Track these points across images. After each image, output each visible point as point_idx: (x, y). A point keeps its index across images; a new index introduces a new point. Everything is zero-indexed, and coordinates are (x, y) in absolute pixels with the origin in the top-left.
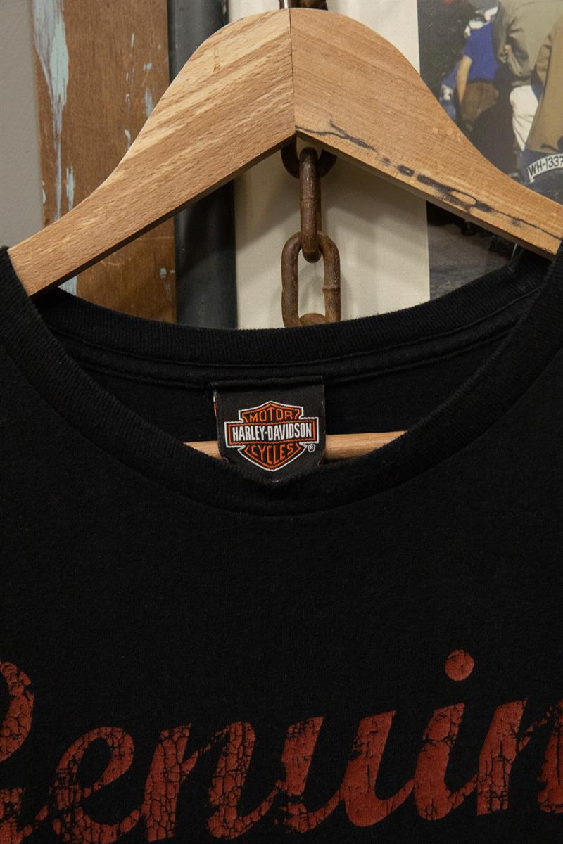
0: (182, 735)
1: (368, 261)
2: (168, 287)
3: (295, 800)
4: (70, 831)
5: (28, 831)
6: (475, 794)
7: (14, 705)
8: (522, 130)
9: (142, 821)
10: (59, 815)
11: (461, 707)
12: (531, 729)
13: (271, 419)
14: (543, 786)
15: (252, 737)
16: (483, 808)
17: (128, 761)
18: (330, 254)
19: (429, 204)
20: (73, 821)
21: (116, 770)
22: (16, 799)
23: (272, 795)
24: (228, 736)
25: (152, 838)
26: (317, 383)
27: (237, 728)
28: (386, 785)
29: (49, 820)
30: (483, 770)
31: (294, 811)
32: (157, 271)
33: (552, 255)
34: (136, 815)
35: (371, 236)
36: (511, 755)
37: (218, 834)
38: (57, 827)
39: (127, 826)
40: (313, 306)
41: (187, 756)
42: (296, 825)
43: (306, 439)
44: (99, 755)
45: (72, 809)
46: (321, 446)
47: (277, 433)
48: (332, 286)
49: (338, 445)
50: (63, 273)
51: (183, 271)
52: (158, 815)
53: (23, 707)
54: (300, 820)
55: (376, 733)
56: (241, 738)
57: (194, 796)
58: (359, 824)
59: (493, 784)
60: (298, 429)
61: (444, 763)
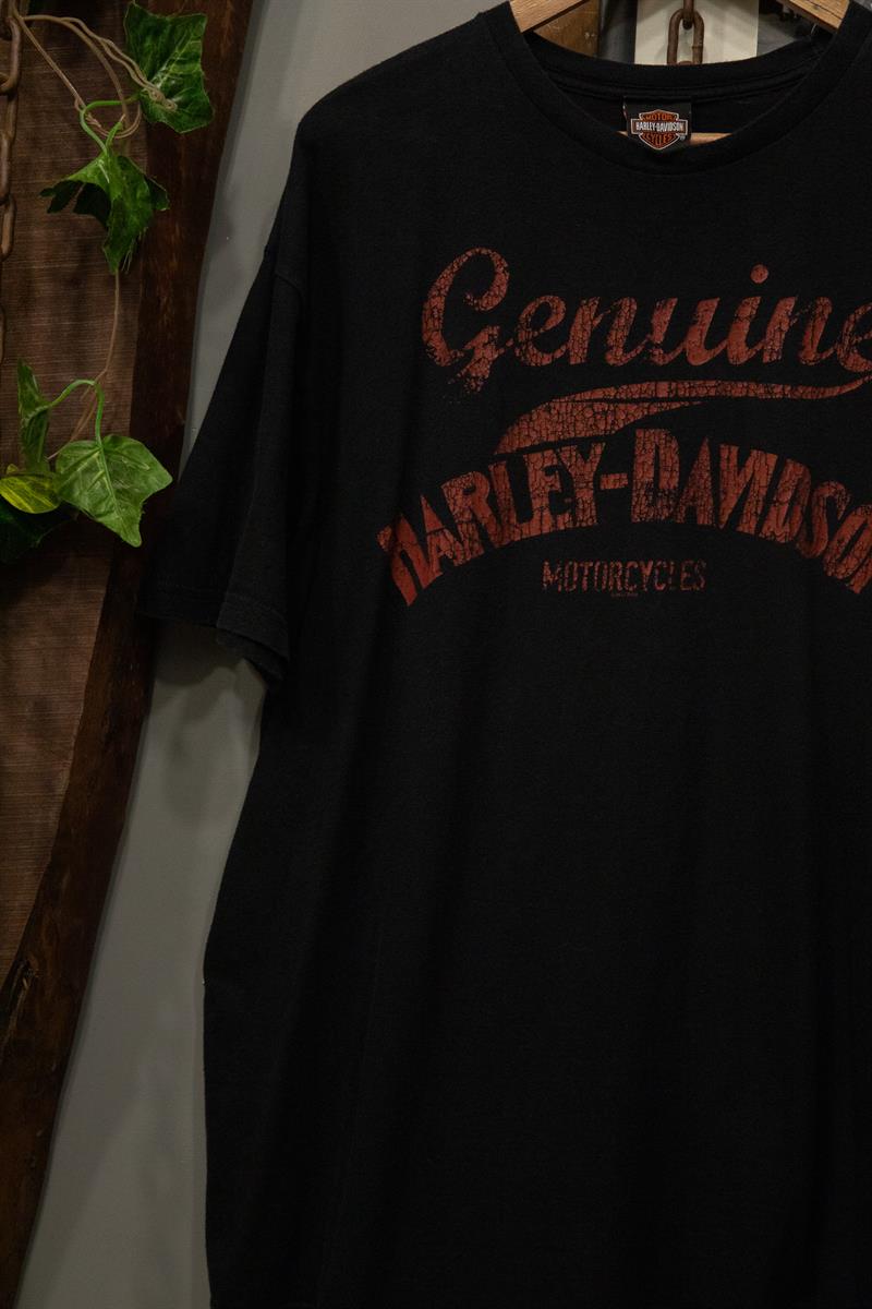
0: (594, 303)
2: (589, 45)
3: (657, 346)
4: (524, 355)
5: (502, 351)
7: (497, 277)
9: (568, 351)
10: (519, 345)
11: (759, 298)
12: (798, 314)
13: (658, 120)
14: (803, 348)
16: (767, 359)
17: (561, 317)
18: (698, 23)
21: (554, 321)
22: (495, 333)
23: (644, 342)
24: (621, 306)
25: (572, 363)
26: (688, 101)
27: (626, 301)
28: (710, 343)
29: (513, 347)
30: (768, 336)
31: (657, 352)
32: (583, 34)
33: (834, 28)
34: (564, 348)
35: (722, 19)
36: (785, 327)
37: (612, 362)
39: (558, 354)
40: (683, 57)
41: (596, 316)
42: (656, 360)
43: (680, 132)
44: (544, 312)
46: (688, 137)
47: (663, 127)
48: (698, 44)
49: (698, 138)
50: (542, 18)
51: (602, 34)
52: (577, 349)
53: (502, 281)
54: (659, 357)
55: (707, 311)
56: (628, 308)
57: (599, 338)
58: (693, 363)
59: (774, 344)
60: (675, 126)
61: (746, 332)
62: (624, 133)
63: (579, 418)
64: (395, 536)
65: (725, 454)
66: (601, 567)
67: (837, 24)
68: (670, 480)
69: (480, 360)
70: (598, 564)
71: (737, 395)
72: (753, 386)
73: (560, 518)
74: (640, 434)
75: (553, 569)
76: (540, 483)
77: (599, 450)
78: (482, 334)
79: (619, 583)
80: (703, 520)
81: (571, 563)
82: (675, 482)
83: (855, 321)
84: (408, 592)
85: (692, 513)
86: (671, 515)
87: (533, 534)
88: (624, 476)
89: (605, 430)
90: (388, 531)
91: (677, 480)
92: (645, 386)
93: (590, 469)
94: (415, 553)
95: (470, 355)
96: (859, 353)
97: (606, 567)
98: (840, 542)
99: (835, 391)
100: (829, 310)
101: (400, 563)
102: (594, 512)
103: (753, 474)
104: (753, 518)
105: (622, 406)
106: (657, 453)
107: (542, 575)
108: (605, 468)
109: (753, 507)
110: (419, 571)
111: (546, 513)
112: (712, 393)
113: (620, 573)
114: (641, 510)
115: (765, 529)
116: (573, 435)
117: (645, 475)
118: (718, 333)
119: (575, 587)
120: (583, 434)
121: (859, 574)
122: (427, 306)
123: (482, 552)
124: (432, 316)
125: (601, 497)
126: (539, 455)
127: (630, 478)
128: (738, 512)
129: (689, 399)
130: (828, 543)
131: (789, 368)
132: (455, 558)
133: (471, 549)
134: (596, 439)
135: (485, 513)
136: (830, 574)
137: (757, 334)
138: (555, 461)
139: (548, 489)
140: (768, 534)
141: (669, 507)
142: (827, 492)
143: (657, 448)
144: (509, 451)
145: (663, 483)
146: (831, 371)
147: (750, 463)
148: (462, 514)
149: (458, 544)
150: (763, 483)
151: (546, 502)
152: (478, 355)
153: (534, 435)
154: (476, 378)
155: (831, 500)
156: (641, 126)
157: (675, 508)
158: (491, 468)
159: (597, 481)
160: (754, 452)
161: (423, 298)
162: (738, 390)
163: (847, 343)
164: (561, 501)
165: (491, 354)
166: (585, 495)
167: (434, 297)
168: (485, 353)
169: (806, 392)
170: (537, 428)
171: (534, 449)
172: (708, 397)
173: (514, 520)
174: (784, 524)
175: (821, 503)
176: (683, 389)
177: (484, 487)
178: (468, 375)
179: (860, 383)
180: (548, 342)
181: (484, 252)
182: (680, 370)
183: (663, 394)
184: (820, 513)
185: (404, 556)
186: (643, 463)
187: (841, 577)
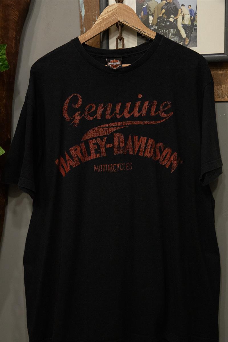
0: (102, 105)
1: (128, 41)
2: (99, 45)
3: (117, 114)
4: (87, 118)
5: (81, 117)
6: (142, 113)
8: (151, 22)
10: (85, 116)
11: (140, 102)
12: (149, 105)
13: (114, 62)
14: (151, 112)
15: (112, 105)
16: (143, 115)
17: (95, 108)
18: (123, 39)
19: (137, 33)
20: (87, 116)
21: (93, 110)
22: (80, 113)
23: (114, 113)
24: (108, 105)
25: (98, 119)
26: (121, 57)
27: (110, 104)
28: (130, 112)
30: (143, 110)
31: (117, 115)
32: (97, 43)
34: (96, 116)
35: (129, 38)
36: (147, 108)
37: (107, 118)
38: (85, 117)
39: (95, 117)
40: (120, 47)
41: (103, 108)
44: (91, 108)
45: (87, 115)
46: (121, 65)
47: (115, 64)
48: (123, 44)
49: (124, 65)
50: (86, 40)
51: (101, 43)
52: (99, 116)
53: (80, 101)
54: (118, 117)
55: (128, 105)
56: (110, 105)
57: (104, 113)
58: (126, 117)
59: (144, 112)
60: (118, 63)
61: (138, 109)
62: (107, 65)
63: (100, 131)
64: (59, 161)
65: (135, 138)
66: (107, 166)
67: (154, 38)
68: (122, 145)
69: (76, 120)
70: (107, 165)
71: (137, 124)
72: (140, 122)
73: (97, 155)
74: (115, 134)
75: (96, 167)
76: (92, 147)
77: (105, 139)
78: (76, 113)
79: (112, 169)
80: (131, 153)
81: (100, 165)
82: (124, 145)
83: (163, 106)
84: (64, 174)
85: (128, 152)
86: (123, 153)
87: (92, 159)
88: (112, 144)
89: (107, 134)
90: (58, 160)
91: (124, 144)
92: (115, 123)
93: (103, 143)
94: (64, 165)
95: (74, 118)
96: (164, 113)
97: (109, 165)
98: (163, 156)
99: (159, 122)
100: (157, 103)
101: (61, 167)
102: (105, 153)
103: (141, 143)
104: (142, 152)
105: (110, 128)
106: (119, 139)
107: (94, 168)
108: (107, 142)
109: (142, 150)
110: (66, 169)
111: (94, 154)
112: (131, 124)
113: (112, 167)
114: (116, 152)
115: (145, 154)
116: (99, 135)
117: (116, 144)
118: (131, 110)
119: (102, 170)
120: (101, 135)
121: (167, 164)
122: (63, 108)
123: (80, 164)
124: (65, 110)
125: (106, 149)
126: (92, 140)
127: (113, 145)
128: (139, 151)
129: (126, 126)
130: (160, 157)
131: (148, 117)
132: (73, 165)
133: (77, 163)
134: (105, 136)
135: (80, 155)
136: (161, 164)
137: (140, 110)
138: (95, 142)
139: (94, 148)
140: (146, 156)
141: (122, 151)
142: (159, 145)
143: (119, 137)
144: (85, 140)
145: (121, 146)
146: (158, 117)
147: (141, 139)
148: (74, 155)
149: (74, 162)
150: (144, 144)
151: (94, 151)
152: (76, 119)
153: (90, 136)
154: (76, 124)
155: (160, 148)
156: (110, 63)
157: (124, 151)
158: (81, 144)
159: (105, 146)
160: (141, 137)
161: (62, 106)
162: (137, 123)
163: (161, 110)
164: (97, 151)
165: (79, 118)
166: (103, 149)
167: (65, 105)
168: (77, 118)
169: (152, 123)
170: (91, 134)
171: (90, 139)
172: (130, 125)
173: (87, 156)
174: (149, 153)
175: (158, 148)
176: (124, 123)
177: (79, 149)
178: (74, 123)
179: (165, 120)
180: (92, 115)
181: (76, 94)
182: (123, 119)
183: (119, 125)
184: (157, 150)
185: (62, 165)
186: (116, 141)
187: (163, 164)
